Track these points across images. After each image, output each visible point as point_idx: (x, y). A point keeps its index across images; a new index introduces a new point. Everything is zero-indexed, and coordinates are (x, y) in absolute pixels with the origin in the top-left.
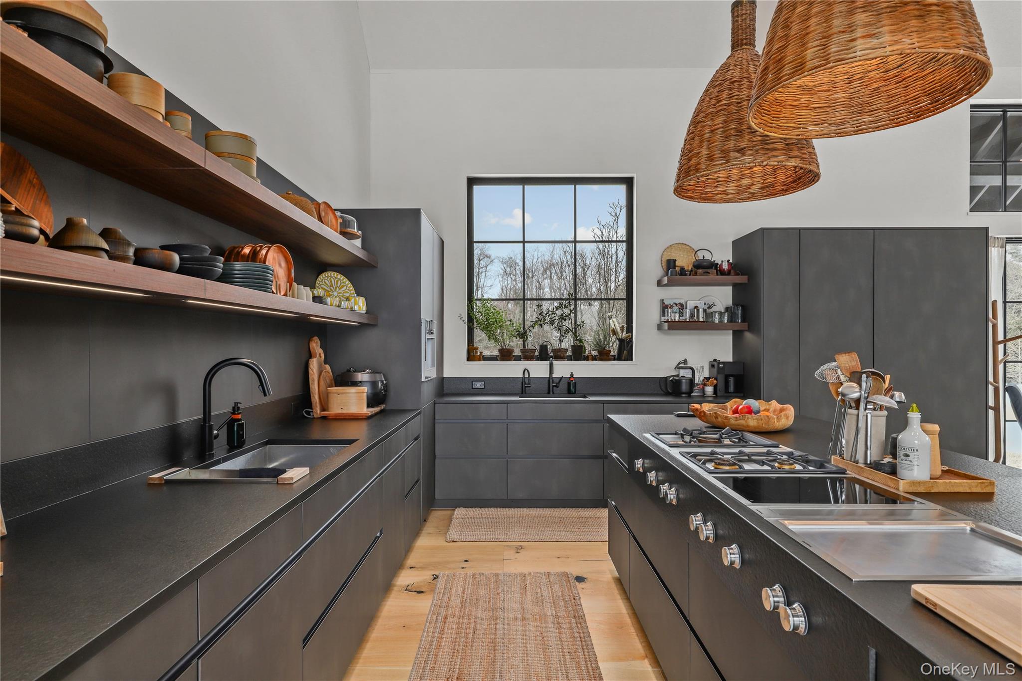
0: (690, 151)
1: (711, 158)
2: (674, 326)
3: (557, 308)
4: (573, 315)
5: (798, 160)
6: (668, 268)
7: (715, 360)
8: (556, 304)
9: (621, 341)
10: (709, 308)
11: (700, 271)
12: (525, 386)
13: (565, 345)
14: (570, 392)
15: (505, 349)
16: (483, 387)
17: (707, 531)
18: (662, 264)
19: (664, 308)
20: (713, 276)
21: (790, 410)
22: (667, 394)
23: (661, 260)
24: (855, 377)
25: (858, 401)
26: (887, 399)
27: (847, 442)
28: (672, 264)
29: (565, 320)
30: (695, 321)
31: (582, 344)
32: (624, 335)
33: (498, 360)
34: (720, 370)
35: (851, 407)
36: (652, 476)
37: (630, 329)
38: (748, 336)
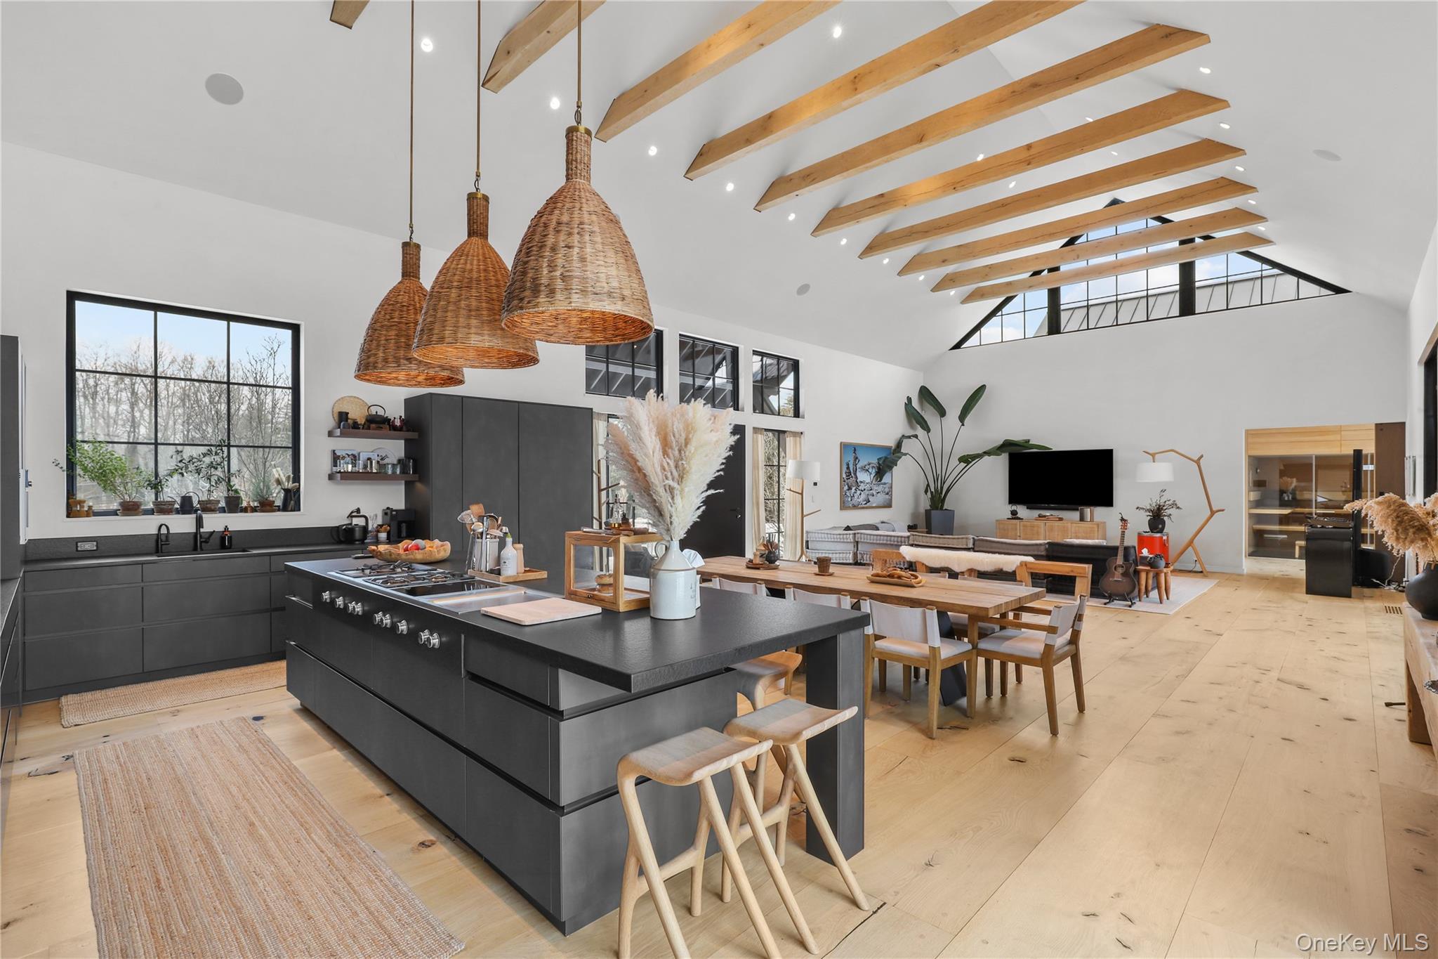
0: (370, 351)
1: (386, 360)
2: (346, 476)
3: (205, 455)
4: (226, 463)
5: (449, 372)
6: (340, 421)
7: (388, 508)
8: (203, 449)
9: (287, 491)
10: (382, 459)
11: (373, 426)
12: (161, 544)
13: (215, 496)
14: (223, 547)
15: (130, 502)
16: (95, 548)
17: (387, 621)
18: (333, 415)
19: (336, 459)
20: (386, 431)
21: (448, 545)
22: (340, 542)
23: (333, 412)
24: (481, 519)
25: (482, 533)
26: (498, 531)
27: (476, 560)
28: (344, 416)
29: (216, 469)
30: (368, 472)
31: (238, 495)
32: (290, 485)
33: (117, 515)
34: (393, 518)
35: (478, 538)
36: (340, 602)
37: (296, 478)
38: (419, 485)
